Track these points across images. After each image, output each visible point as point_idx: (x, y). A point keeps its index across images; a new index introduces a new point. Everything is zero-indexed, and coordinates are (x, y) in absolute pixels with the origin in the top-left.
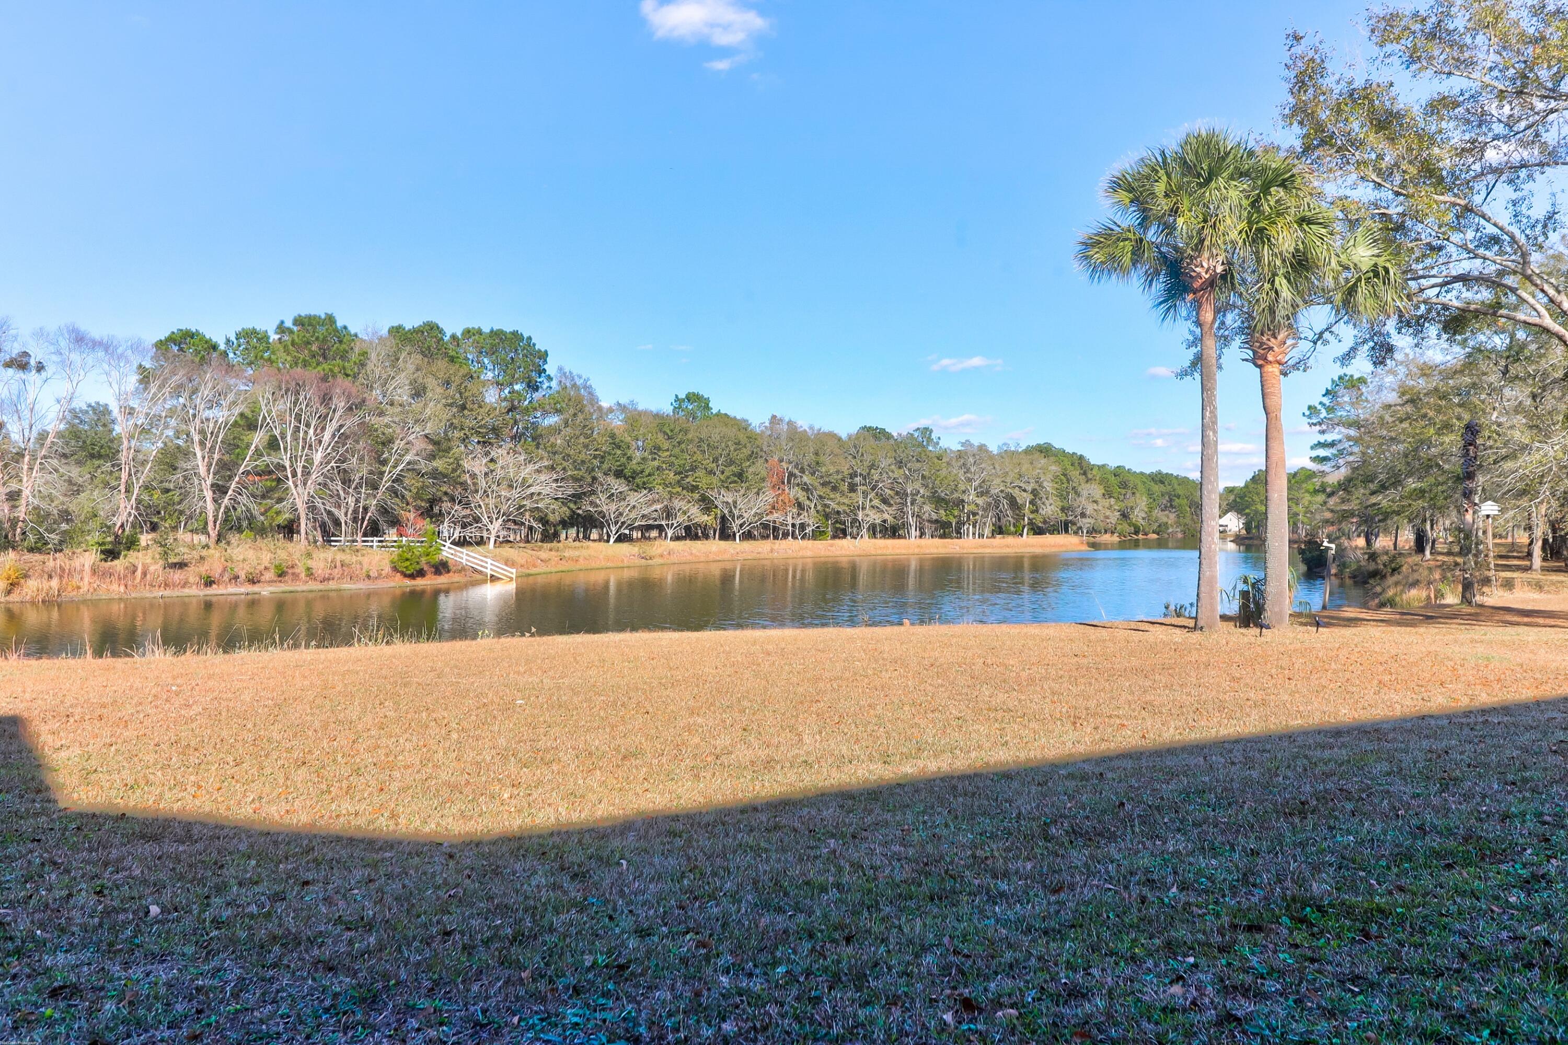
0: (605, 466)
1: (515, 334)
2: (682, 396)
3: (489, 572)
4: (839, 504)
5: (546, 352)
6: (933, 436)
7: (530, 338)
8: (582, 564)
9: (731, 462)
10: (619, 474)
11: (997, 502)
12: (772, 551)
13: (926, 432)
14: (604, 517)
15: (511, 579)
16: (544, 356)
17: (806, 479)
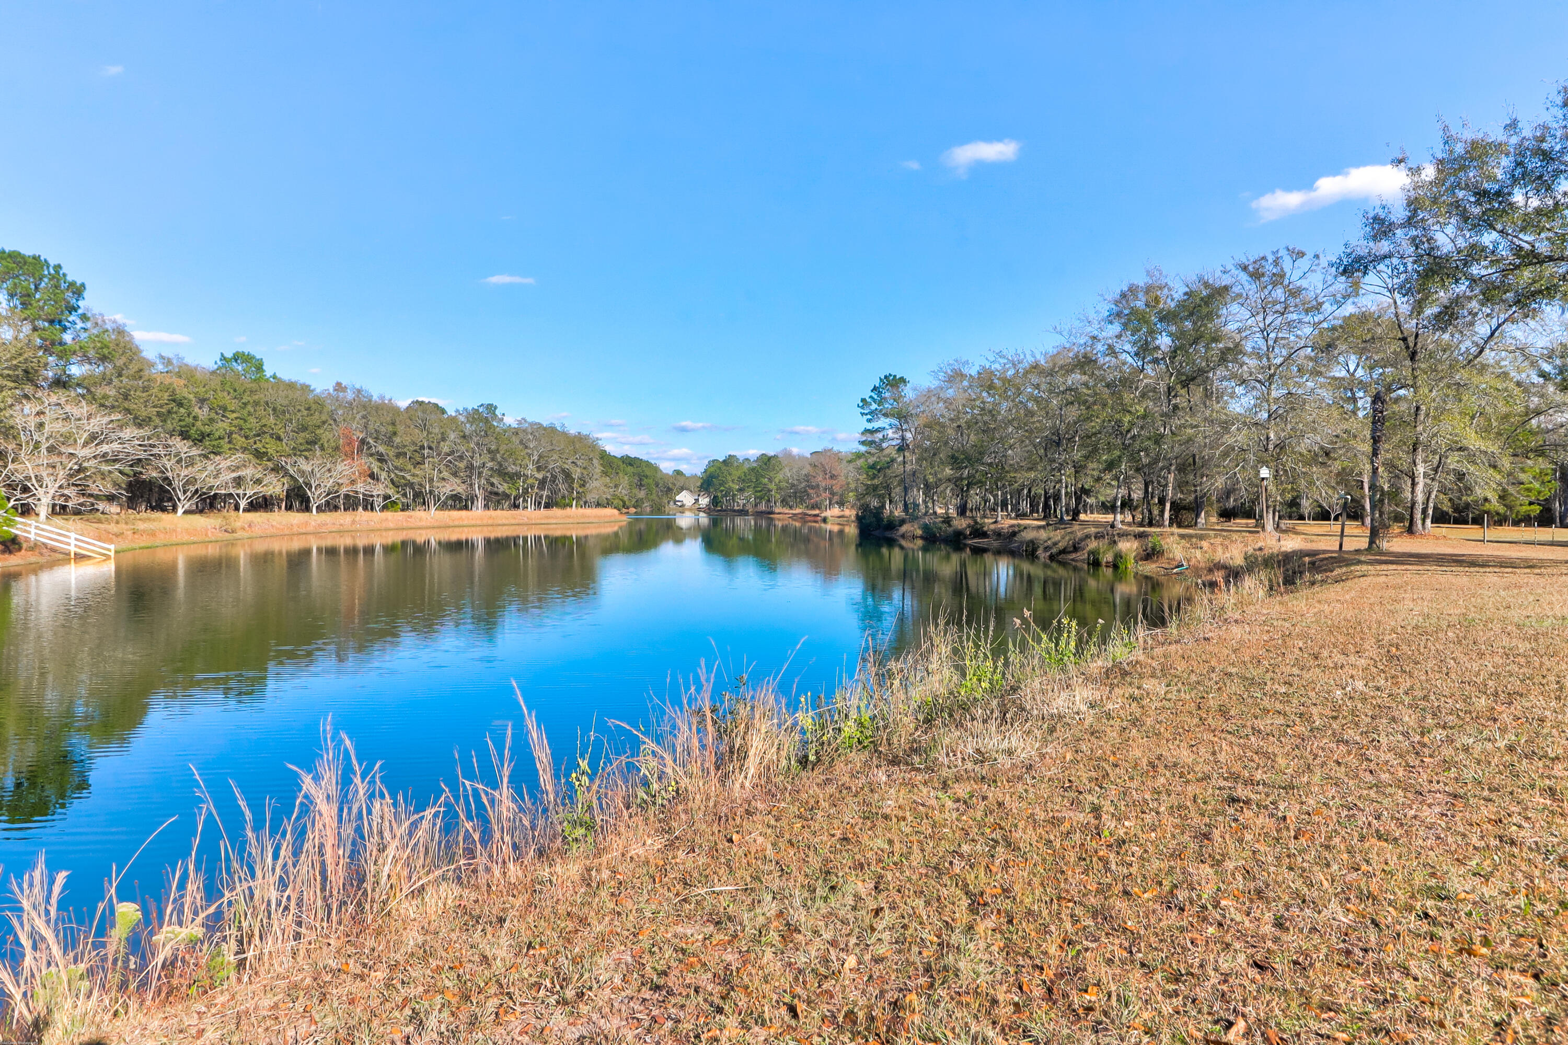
0: (169, 426)
1: (36, 258)
2: (229, 355)
3: (73, 549)
4: (413, 475)
5: (83, 285)
6: (497, 412)
7: (58, 267)
8: (160, 539)
9: (304, 428)
10: (185, 435)
11: (554, 478)
12: (354, 522)
13: (491, 408)
14: (170, 484)
15: (108, 557)
16: (78, 291)
17: (381, 449)
